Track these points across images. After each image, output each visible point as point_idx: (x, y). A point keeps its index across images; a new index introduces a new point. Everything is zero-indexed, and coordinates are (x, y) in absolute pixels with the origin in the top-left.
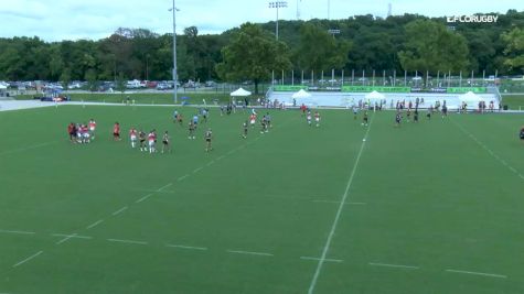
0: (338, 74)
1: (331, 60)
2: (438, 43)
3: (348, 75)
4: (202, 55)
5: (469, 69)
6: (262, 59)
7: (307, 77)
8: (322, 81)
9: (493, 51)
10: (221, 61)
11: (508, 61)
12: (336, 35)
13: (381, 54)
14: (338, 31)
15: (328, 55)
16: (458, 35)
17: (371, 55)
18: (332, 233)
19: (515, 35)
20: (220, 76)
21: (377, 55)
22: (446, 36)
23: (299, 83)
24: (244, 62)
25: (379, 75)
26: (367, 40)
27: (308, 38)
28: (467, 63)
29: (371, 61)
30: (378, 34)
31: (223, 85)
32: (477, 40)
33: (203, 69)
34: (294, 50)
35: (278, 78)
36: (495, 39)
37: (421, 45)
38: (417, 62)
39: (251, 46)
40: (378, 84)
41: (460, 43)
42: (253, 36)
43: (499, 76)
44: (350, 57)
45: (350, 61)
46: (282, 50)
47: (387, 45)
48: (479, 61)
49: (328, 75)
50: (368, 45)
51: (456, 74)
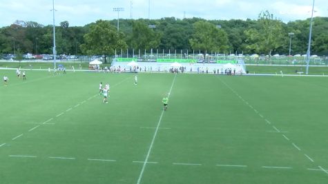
0: (155, 52)
1: (150, 43)
2: (212, 35)
3: (160, 52)
4: (72, 39)
5: (228, 50)
6: (109, 42)
7: (136, 53)
8: (145, 55)
9: (240, 40)
10: (84, 43)
11: (248, 47)
12: (154, 29)
13: (180, 40)
14: (155, 26)
15: (149, 40)
16: (223, 30)
17: (174, 41)
18: (151, 146)
19: (251, 33)
20: (83, 52)
21: (178, 41)
22: (216, 31)
23: (132, 57)
24: (99, 44)
25: (178, 52)
26: (172, 32)
27: (136, 30)
28: (228, 47)
29: (174, 44)
30: (178, 29)
31: (85, 58)
32: (233, 34)
33: (72, 48)
34: (129, 37)
35: (119, 54)
36: (241, 34)
37: (202, 36)
38: (200, 45)
39: (102, 34)
40: (178, 58)
41: (223, 35)
42: (103, 28)
43: (244, 54)
44: (162, 42)
45: (161, 44)
46: (121, 37)
47: (183, 35)
48: (234, 46)
49: (149, 52)
50: (172, 35)
51: (222, 53)
